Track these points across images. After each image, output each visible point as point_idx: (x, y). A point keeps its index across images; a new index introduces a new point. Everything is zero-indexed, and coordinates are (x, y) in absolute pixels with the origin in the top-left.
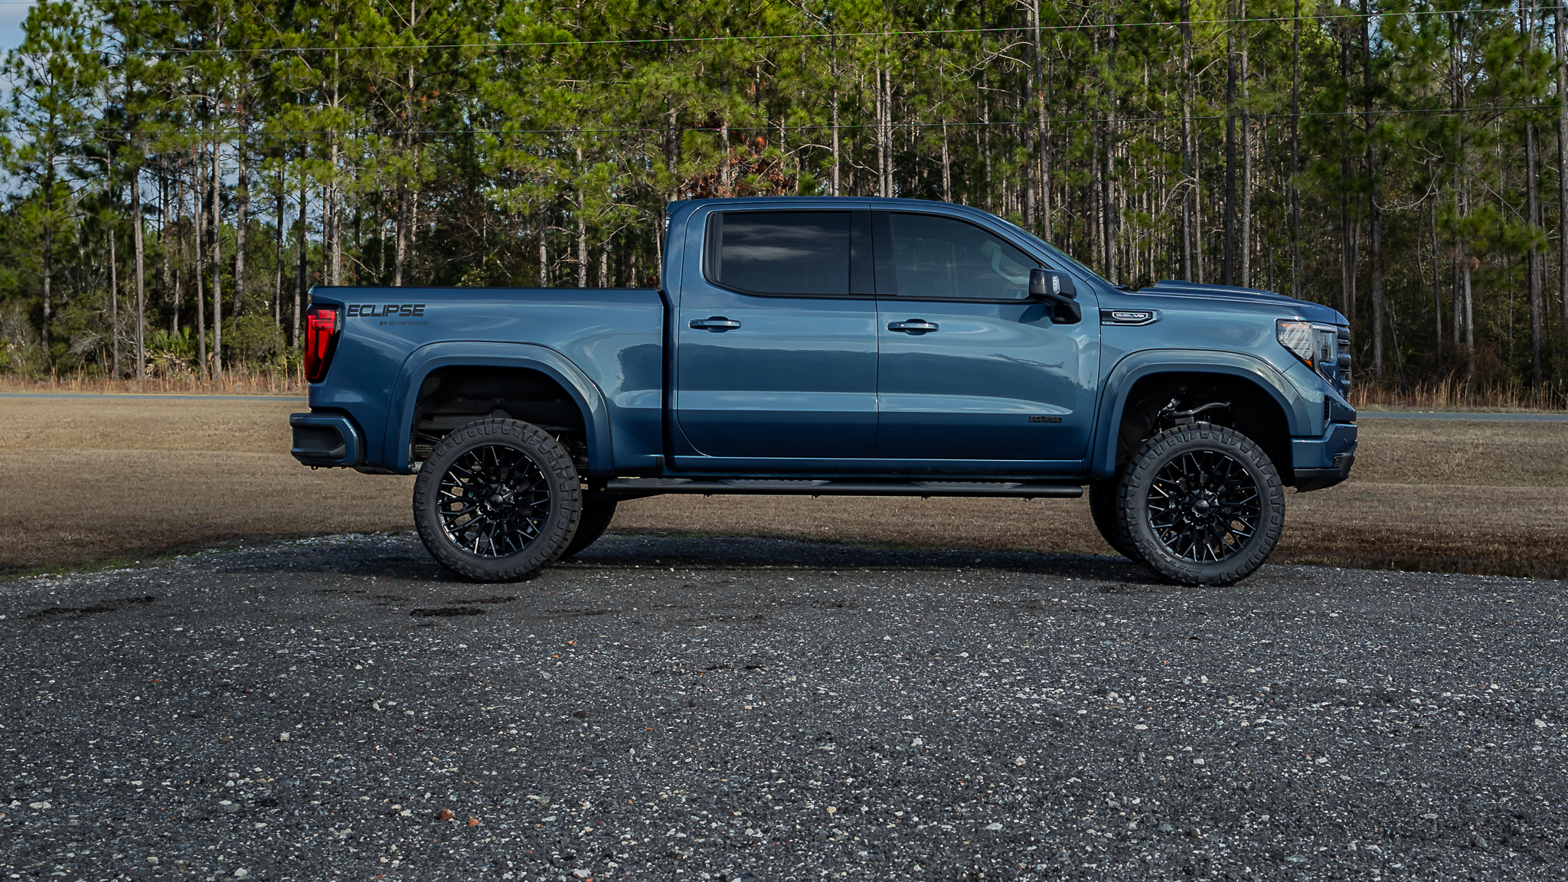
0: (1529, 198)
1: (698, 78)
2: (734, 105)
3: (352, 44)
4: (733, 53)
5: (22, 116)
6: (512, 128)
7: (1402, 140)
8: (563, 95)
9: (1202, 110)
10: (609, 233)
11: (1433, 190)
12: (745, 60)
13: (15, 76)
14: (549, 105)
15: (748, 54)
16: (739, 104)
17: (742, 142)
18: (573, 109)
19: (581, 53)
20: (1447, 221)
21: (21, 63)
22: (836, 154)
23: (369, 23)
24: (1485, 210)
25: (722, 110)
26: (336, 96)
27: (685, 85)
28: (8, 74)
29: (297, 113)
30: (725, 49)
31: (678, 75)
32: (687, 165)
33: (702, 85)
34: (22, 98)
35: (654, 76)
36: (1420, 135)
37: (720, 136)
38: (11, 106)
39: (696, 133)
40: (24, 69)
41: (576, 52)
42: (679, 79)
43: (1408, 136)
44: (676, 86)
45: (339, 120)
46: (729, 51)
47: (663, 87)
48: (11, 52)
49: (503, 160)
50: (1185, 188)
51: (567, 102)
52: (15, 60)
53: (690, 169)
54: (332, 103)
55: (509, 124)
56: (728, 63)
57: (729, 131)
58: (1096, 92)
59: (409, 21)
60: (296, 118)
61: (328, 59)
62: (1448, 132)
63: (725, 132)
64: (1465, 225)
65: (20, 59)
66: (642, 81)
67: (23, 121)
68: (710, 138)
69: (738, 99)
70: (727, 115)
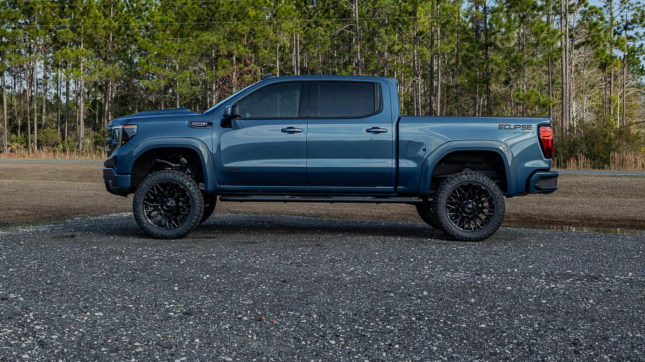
0: (549, 86)
1: (224, 38)
2: (238, 48)
3: (89, 22)
4: (238, 28)
6: (151, 57)
7: (500, 63)
8: (171, 44)
9: (422, 51)
10: (189, 98)
11: (512, 83)
12: (243, 30)
14: (166, 48)
15: (244, 28)
16: (240, 48)
17: (241, 63)
18: (175, 50)
19: (178, 28)
20: (518, 95)
22: (278, 68)
23: (95, 15)
24: (533, 91)
25: (233, 50)
26: (82, 44)
27: (219, 40)
29: (67, 50)
30: (235, 26)
31: (216, 36)
32: (220, 71)
33: (226, 40)
35: (206, 36)
36: (507, 61)
37: (233, 60)
39: (223, 59)
41: (176, 27)
42: (217, 38)
43: (503, 62)
44: (216, 40)
45: (83, 53)
46: (236, 28)
47: (211, 41)
49: (148, 69)
50: (415, 82)
51: (173, 47)
53: (221, 73)
54: (81, 47)
55: (150, 55)
56: (236, 32)
57: (236, 58)
58: (380, 44)
59: (110, 15)
60: (67, 52)
61: (79, 29)
62: (518, 60)
63: (234, 58)
64: (525, 97)
66: (202, 39)
68: (229, 61)
69: (240, 46)
70: (235, 52)
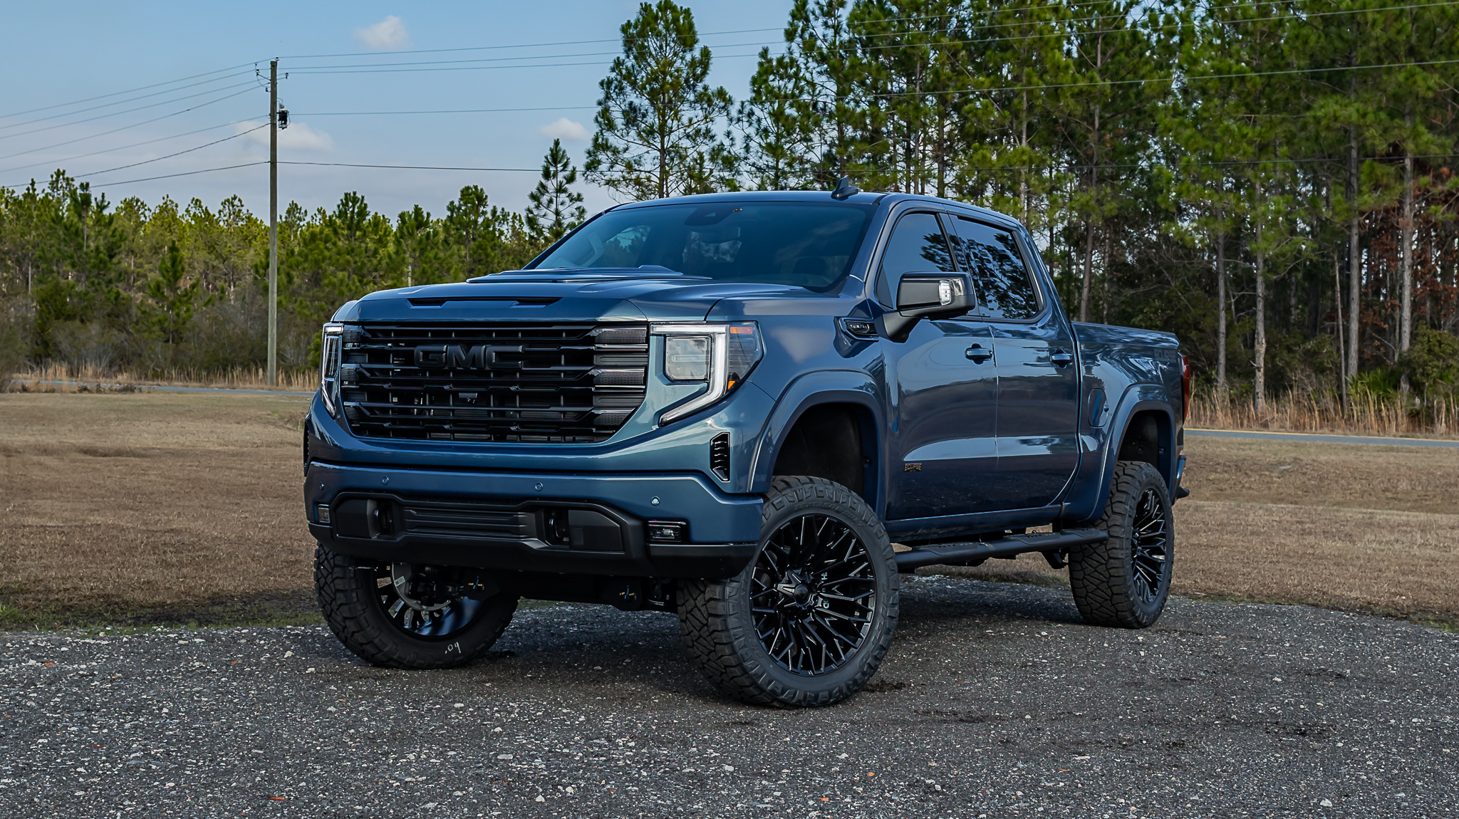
1: (1380, 109)
2: (1416, 135)
3: (1040, 87)
4: (1415, 82)
5: (751, 160)
6: (1189, 163)
8: (1240, 129)
12: (1429, 88)
13: (746, 124)
14: (1227, 139)
15: (1431, 83)
16: (1423, 133)
17: (1425, 173)
18: (1251, 143)
19: (1259, 87)
21: (751, 114)
23: (1053, 65)
25: (1404, 140)
26: (1024, 137)
27: (1364, 115)
28: (740, 123)
29: (985, 152)
30: (1407, 79)
31: (1356, 105)
32: (1366, 197)
33: (1383, 115)
34: (752, 144)
35: (1328, 107)
37: (1403, 169)
38: (742, 153)
39: (1376, 164)
40: (754, 118)
41: (1254, 85)
42: (1358, 111)
44: (1355, 117)
45: (1025, 158)
46: (1411, 81)
47: (1342, 119)
48: (743, 103)
51: (1244, 136)
52: (746, 110)
53: (1370, 201)
54: (1021, 142)
55: (1185, 158)
56: (1410, 93)
57: (1413, 161)
59: (1095, 64)
61: (1016, 101)
63: (1408, 162)
65: (751, 110)
66: (1319, 114)
67: (753, 165)
68: (1392, 170)
69: (1422, 128)
70: (1410, 146)
